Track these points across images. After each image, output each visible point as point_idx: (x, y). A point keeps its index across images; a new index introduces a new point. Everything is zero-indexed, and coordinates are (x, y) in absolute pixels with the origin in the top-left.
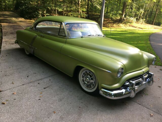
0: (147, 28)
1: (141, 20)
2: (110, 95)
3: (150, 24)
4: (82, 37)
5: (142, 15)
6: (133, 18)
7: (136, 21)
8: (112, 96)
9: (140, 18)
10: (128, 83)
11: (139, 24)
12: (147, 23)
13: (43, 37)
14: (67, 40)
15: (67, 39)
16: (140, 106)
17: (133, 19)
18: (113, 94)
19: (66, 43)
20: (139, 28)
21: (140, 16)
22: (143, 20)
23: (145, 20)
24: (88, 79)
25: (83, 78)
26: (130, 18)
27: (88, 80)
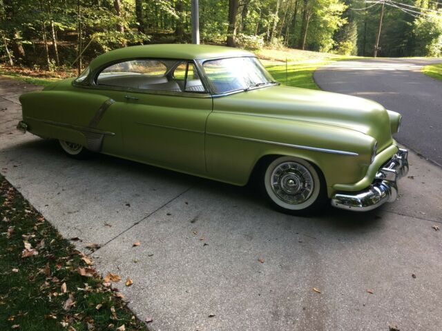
0: (295, 59)
1: (275, 40)
2: (355, 202)
3: (294, 47)
4: (246, 91)
5: (274, 28)
6: (257, 36)
7: (263, 43)
8: (359, 203)
9: (271, 35)
10: (380, 174)
11: (272, 51)
12: (289, 47)
13: (136, 101)
14: (215, 100)
15: (212, 98)
16: (404, 217)
17: (258, 40)
18: (360, 201)
19: (213, 107)
20: (276, 60)
21: (271, 31)
22: (280, 39)
23: (282, 39)
24: (291, 181)
25: (276, 183)
26: (249, 37)
27: (292, 183)
